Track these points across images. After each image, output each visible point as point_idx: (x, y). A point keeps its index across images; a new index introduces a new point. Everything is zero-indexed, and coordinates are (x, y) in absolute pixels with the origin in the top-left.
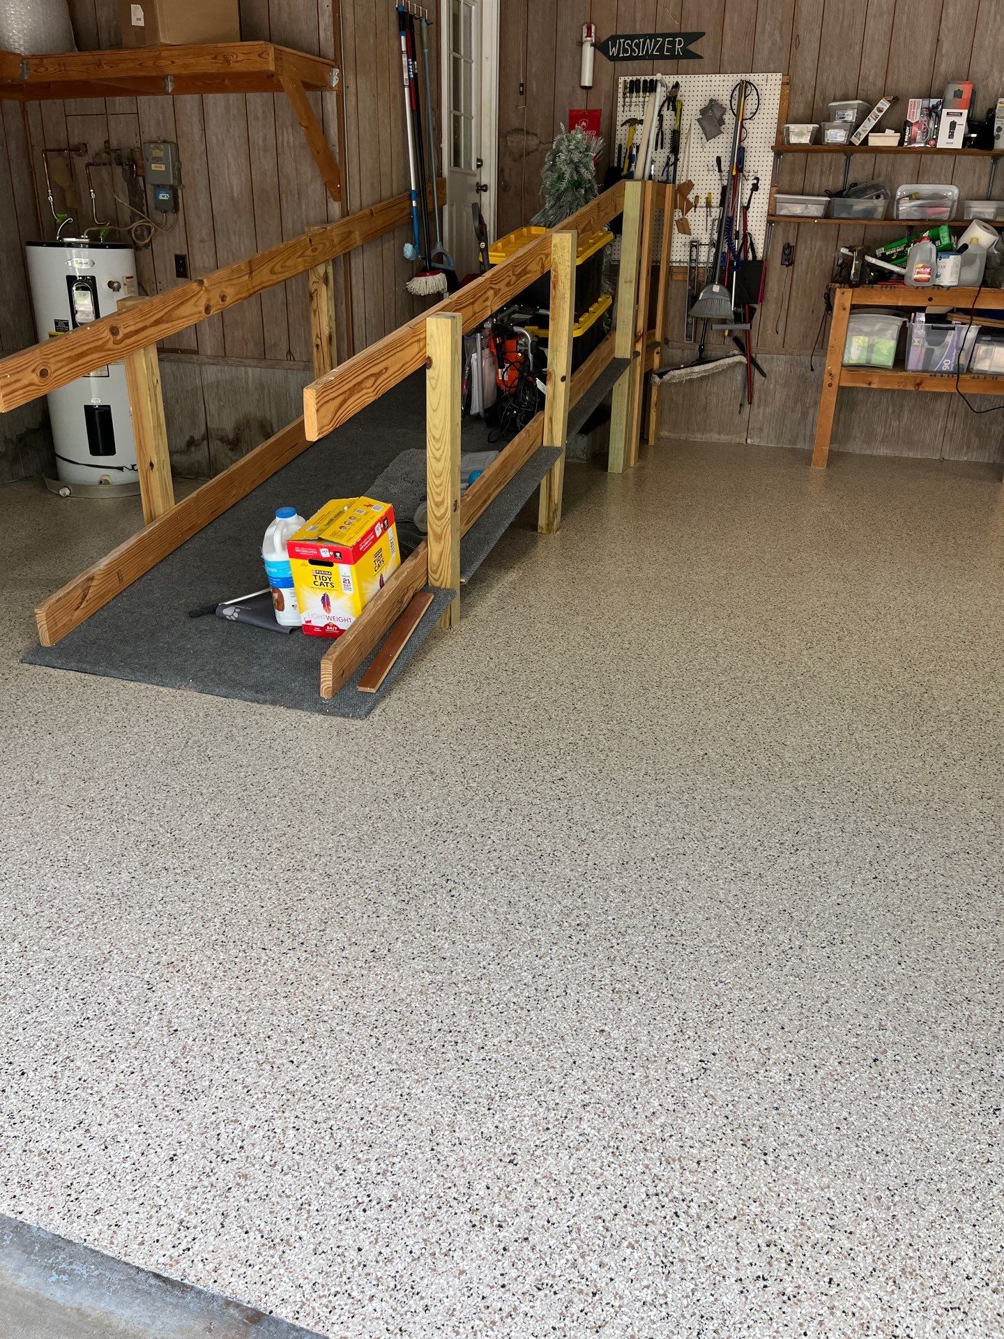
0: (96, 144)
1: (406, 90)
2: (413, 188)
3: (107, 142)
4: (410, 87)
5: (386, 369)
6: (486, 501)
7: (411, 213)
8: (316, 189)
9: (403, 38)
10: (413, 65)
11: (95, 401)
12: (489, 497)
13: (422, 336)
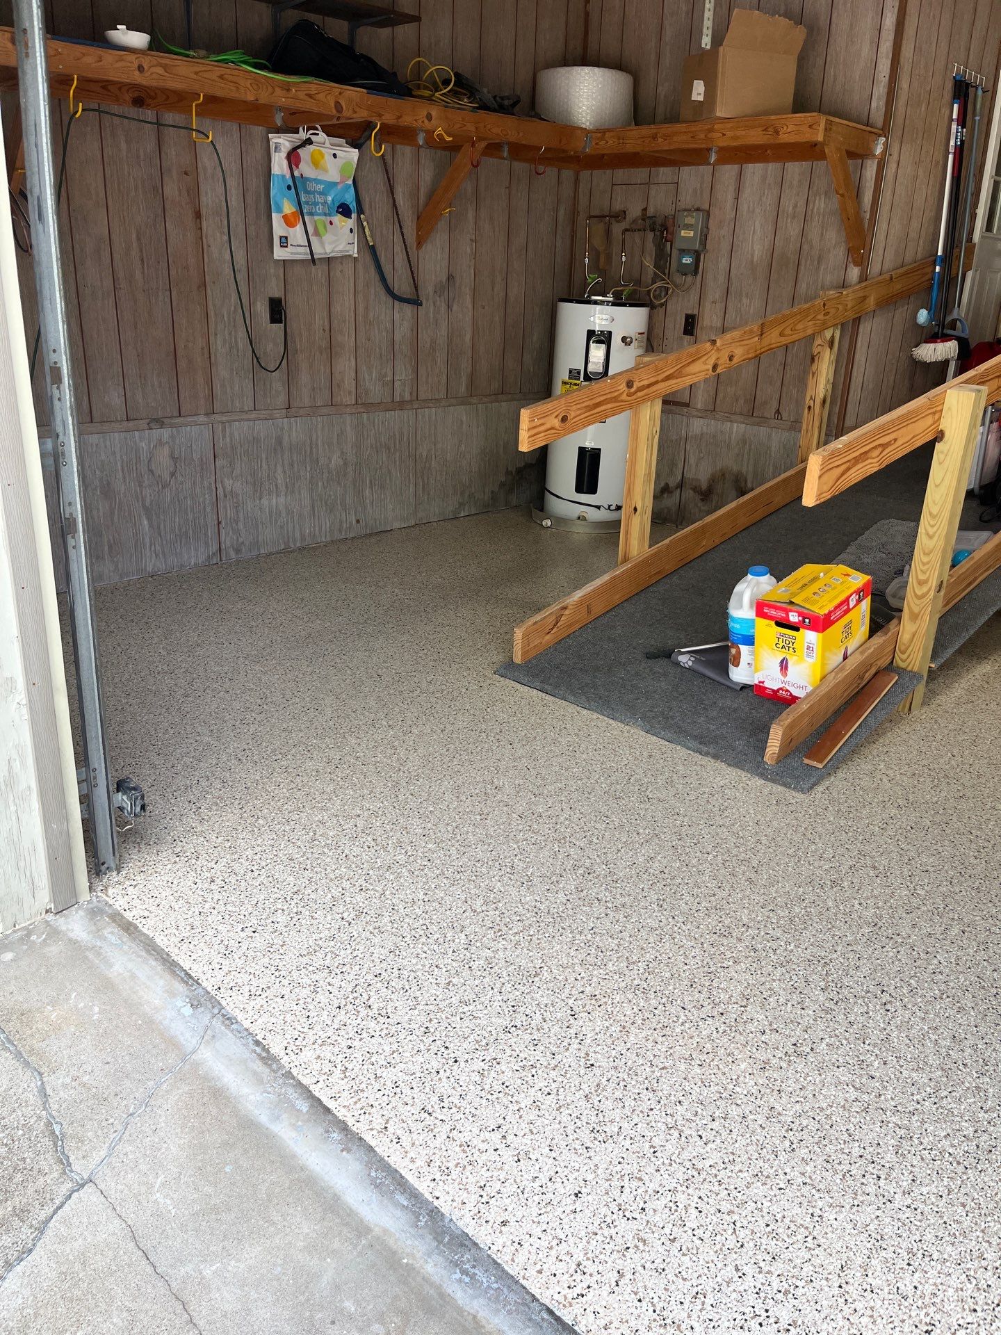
0: (634, 211)
1: (951, 157)
2: (940, 253)
3: (645, 210)
4: (954, 154)
5: (895, 440)
6: (970, 584)
7: (933, 279)
8: (837, 254)
9: (956, 106)
10: (962, 133)
11: (589, 444)
12: (974, 580)
13: (939, 408)
